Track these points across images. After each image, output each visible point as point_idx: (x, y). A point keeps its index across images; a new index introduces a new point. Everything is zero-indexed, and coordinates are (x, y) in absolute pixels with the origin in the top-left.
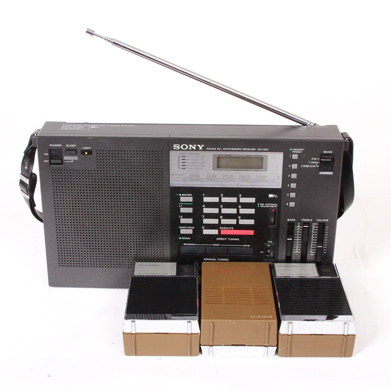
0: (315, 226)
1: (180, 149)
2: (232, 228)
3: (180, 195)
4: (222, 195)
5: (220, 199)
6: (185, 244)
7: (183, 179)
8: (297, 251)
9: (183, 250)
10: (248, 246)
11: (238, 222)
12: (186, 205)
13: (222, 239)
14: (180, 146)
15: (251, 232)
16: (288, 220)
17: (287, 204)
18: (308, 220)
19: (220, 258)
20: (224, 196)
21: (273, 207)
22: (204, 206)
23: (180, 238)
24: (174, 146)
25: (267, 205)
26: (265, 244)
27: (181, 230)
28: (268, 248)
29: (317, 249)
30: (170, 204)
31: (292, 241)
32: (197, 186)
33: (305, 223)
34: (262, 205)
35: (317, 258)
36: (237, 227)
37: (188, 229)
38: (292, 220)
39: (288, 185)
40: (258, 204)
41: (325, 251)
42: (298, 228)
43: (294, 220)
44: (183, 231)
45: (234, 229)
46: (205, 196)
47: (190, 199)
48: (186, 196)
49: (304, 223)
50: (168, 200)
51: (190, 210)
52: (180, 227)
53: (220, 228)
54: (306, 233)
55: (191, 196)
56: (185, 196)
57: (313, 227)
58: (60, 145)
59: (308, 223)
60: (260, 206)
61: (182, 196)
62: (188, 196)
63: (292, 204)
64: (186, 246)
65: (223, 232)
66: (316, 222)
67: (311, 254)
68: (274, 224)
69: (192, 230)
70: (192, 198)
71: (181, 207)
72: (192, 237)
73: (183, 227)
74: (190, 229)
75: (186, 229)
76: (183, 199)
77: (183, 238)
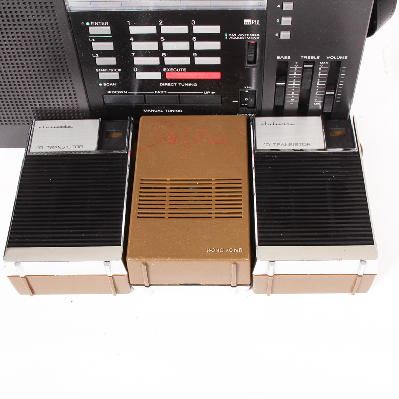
0: (324, 65)
2: (185, 70)
3: (88, 24)
4: (161, 22)
5: (159, 29)
6: (110, 92)
8: (292, 99)
9: (108, 100)
10: (212, 93)
11: (192, 60)
12: (101, 39)
13: (168, 85)
15: (217, 75)
16: (278, 58)
17: (277, 35)
18: (312, 57)
19: (169, 109)
20: (164, 24)
21: (252, 38)
22: (132, 39)
23: (100, 85)
25: (242, 37)
26: (240, 90)
27: (100, 74)
28: (246, 95)
29: (325, 96)
30: (73, 39)
31: (285, 87)
32: (114, 9)
33: (307, 62)
34: (233, 36)
35: (325, 108)
36: (192, 67)
37: (110, 71)
38: (285, 57)
39: (279, 6)
40: (226, 34)
41: (338, 99)
42: (296, 69)
43: (289, 57)
44: (103, 75)
45: (187, 71)
46: (132, 24)
47: (106, 30)
48: (99, 25)
49: (305, 62)
50: (69, 33)
51: (109, 46)
52: (97, 70)
53: (164, 70)
54: (309, 75)
55: (106, 25)
56: (96, 25)
57: (321, 66)
59: (312, 62)
60: (229, 37)
61: (91, 25)
62: (101, 25)
63: (285, 35)
64: (111, 94)
65: (169, 76)
66: (326, 60)
67: (316, 102)
68: (255, 62)
69: (117, 73)
70: (109, 27)
71: (93, 41)
72: (120, 83)
73: (101, 70)
74: (113, 71)
75: (108, 71)
76: (94, 30)
77: (105, 84)
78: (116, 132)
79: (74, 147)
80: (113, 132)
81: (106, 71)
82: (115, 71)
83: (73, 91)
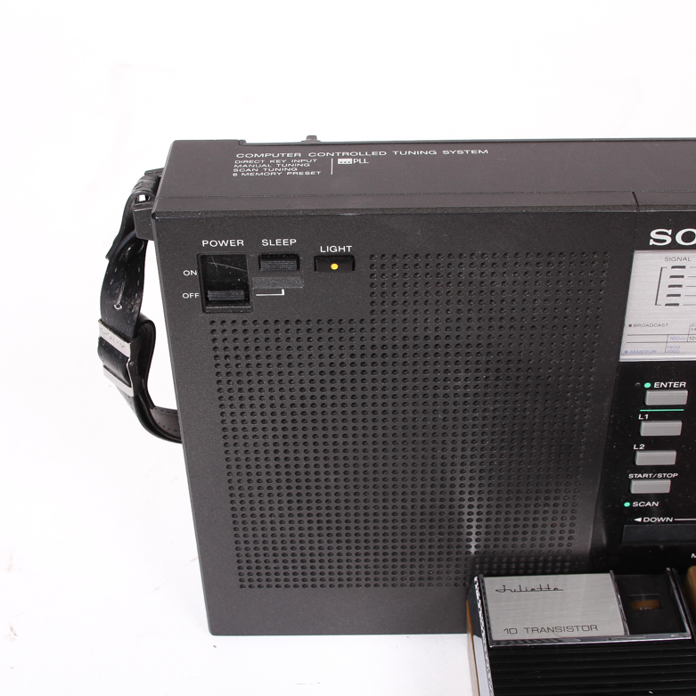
1: (674, 246)
3: (648, 385)
6: (639, 520)
7: (664, 339)
9: (632, 535)
12: (661, 414)
14: (673, 236)
23: (627, 504)
24: (653, 234)
27: (634, 483)
30: (611, 413)
37: (656, 478)
44: (638, 486)
47: (678, 397)
48: (668, 388)
50: (607, 402)
51: (672, 428)
52: (631, 476)
55: (682, 388)
56: (663, 388)
58: (240, 242)
61: (652, 388)
62: (672, 388)
64: (641, 523)
69: (669, 482)
70: (686, 392)
71: (645, 420)
72: (667, 500)
73: (640, 475)
74: (662, 478)
75: (652, 478)
76: (654, 397)
77: (635, 504)
78: (648, 598)
79: (580, 628)
80: (640, 598)
81: (648, 478)
82: (666, 478)
83: (573, 518)
